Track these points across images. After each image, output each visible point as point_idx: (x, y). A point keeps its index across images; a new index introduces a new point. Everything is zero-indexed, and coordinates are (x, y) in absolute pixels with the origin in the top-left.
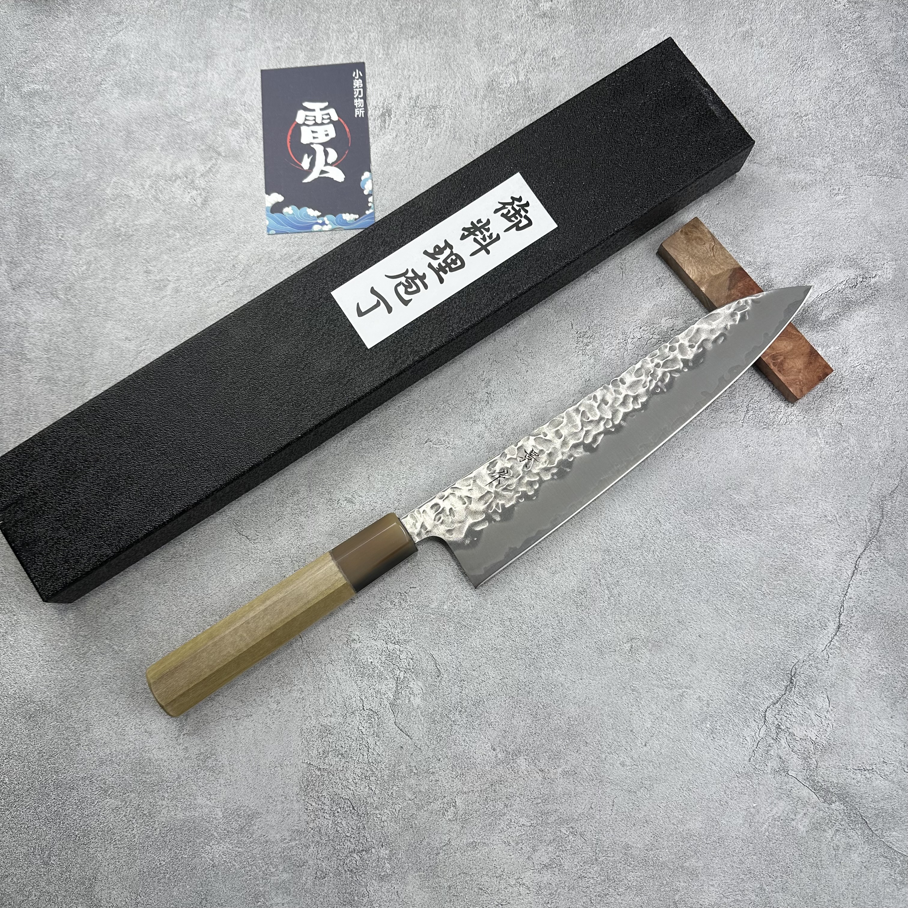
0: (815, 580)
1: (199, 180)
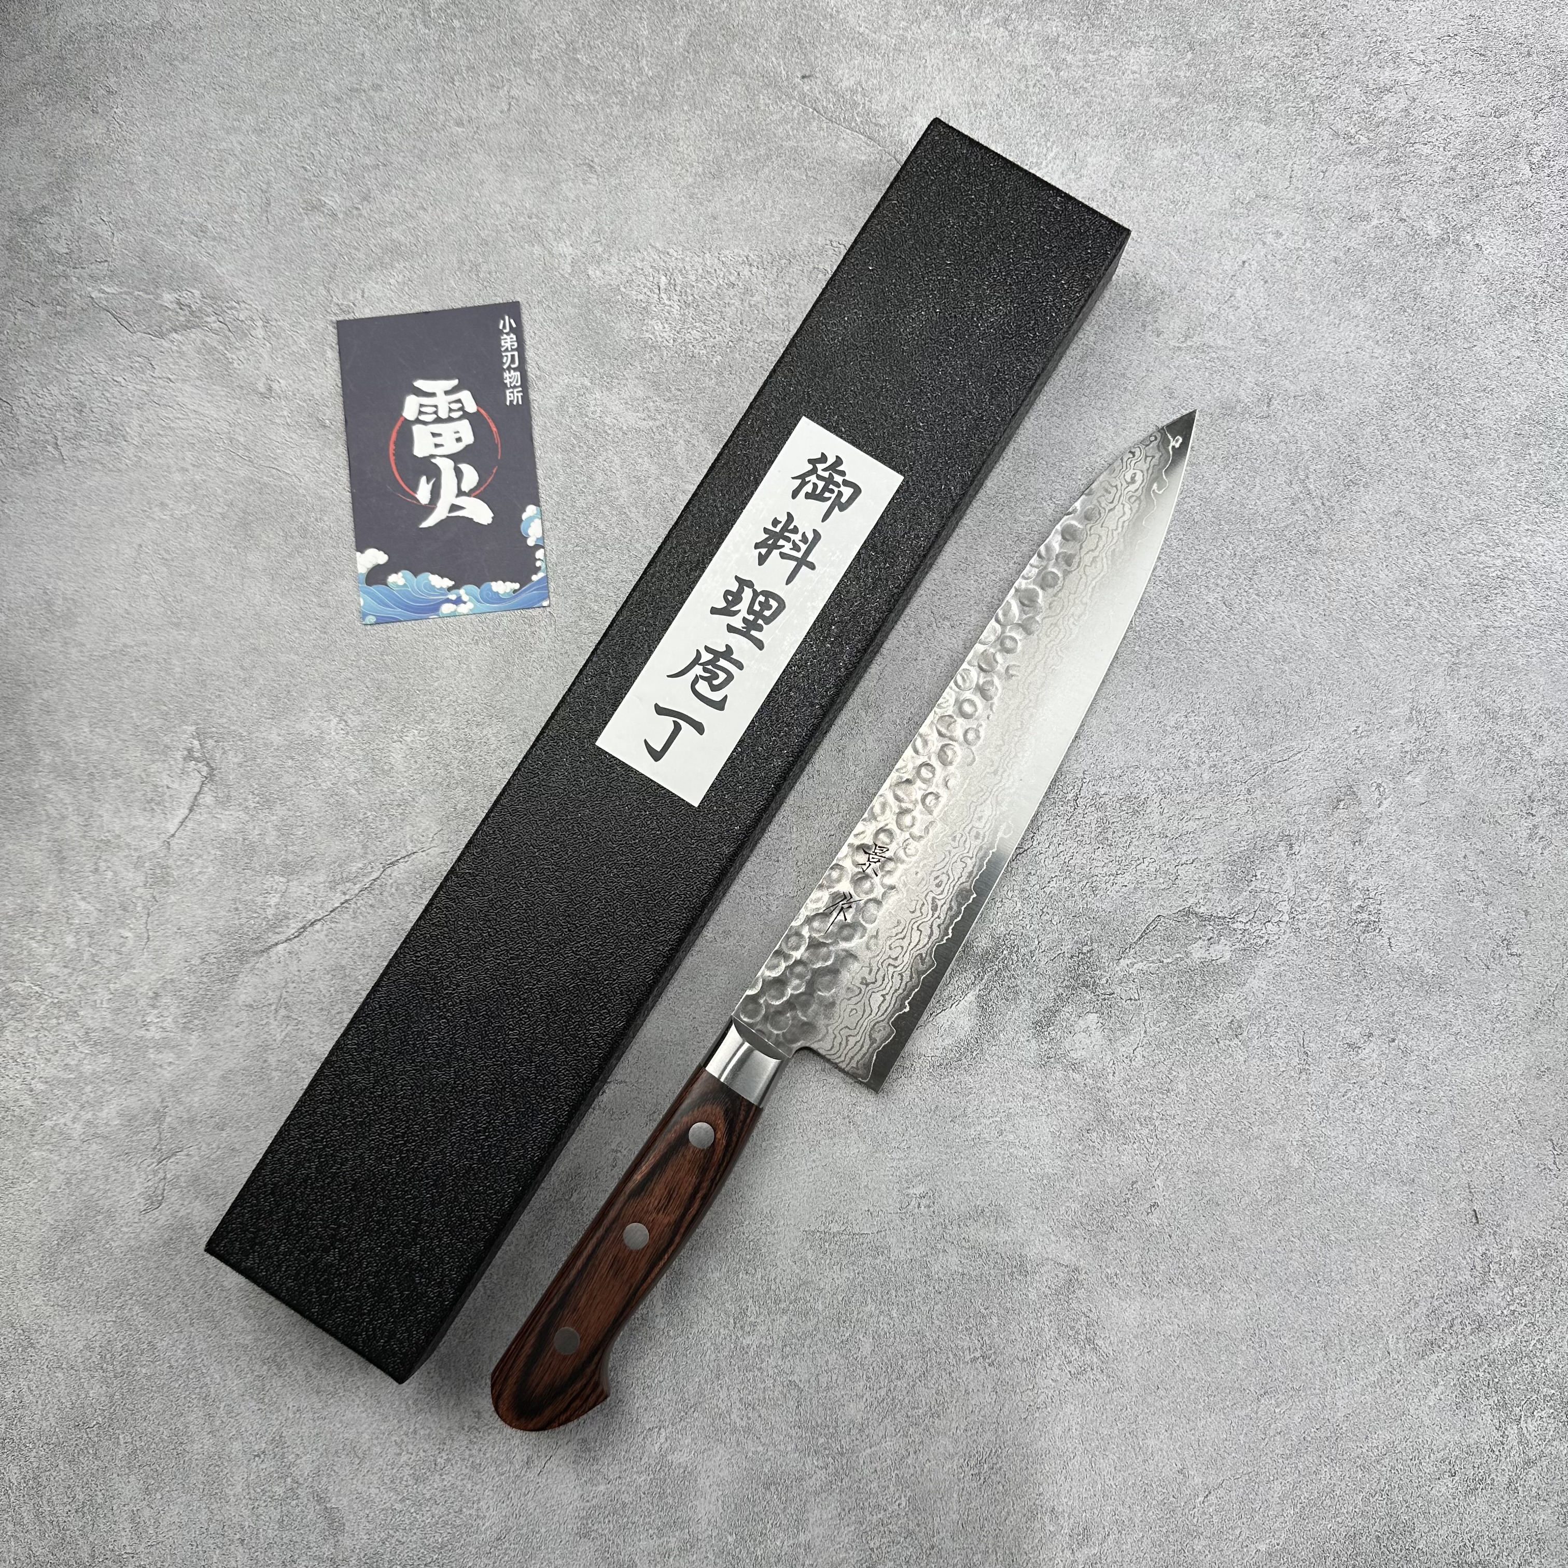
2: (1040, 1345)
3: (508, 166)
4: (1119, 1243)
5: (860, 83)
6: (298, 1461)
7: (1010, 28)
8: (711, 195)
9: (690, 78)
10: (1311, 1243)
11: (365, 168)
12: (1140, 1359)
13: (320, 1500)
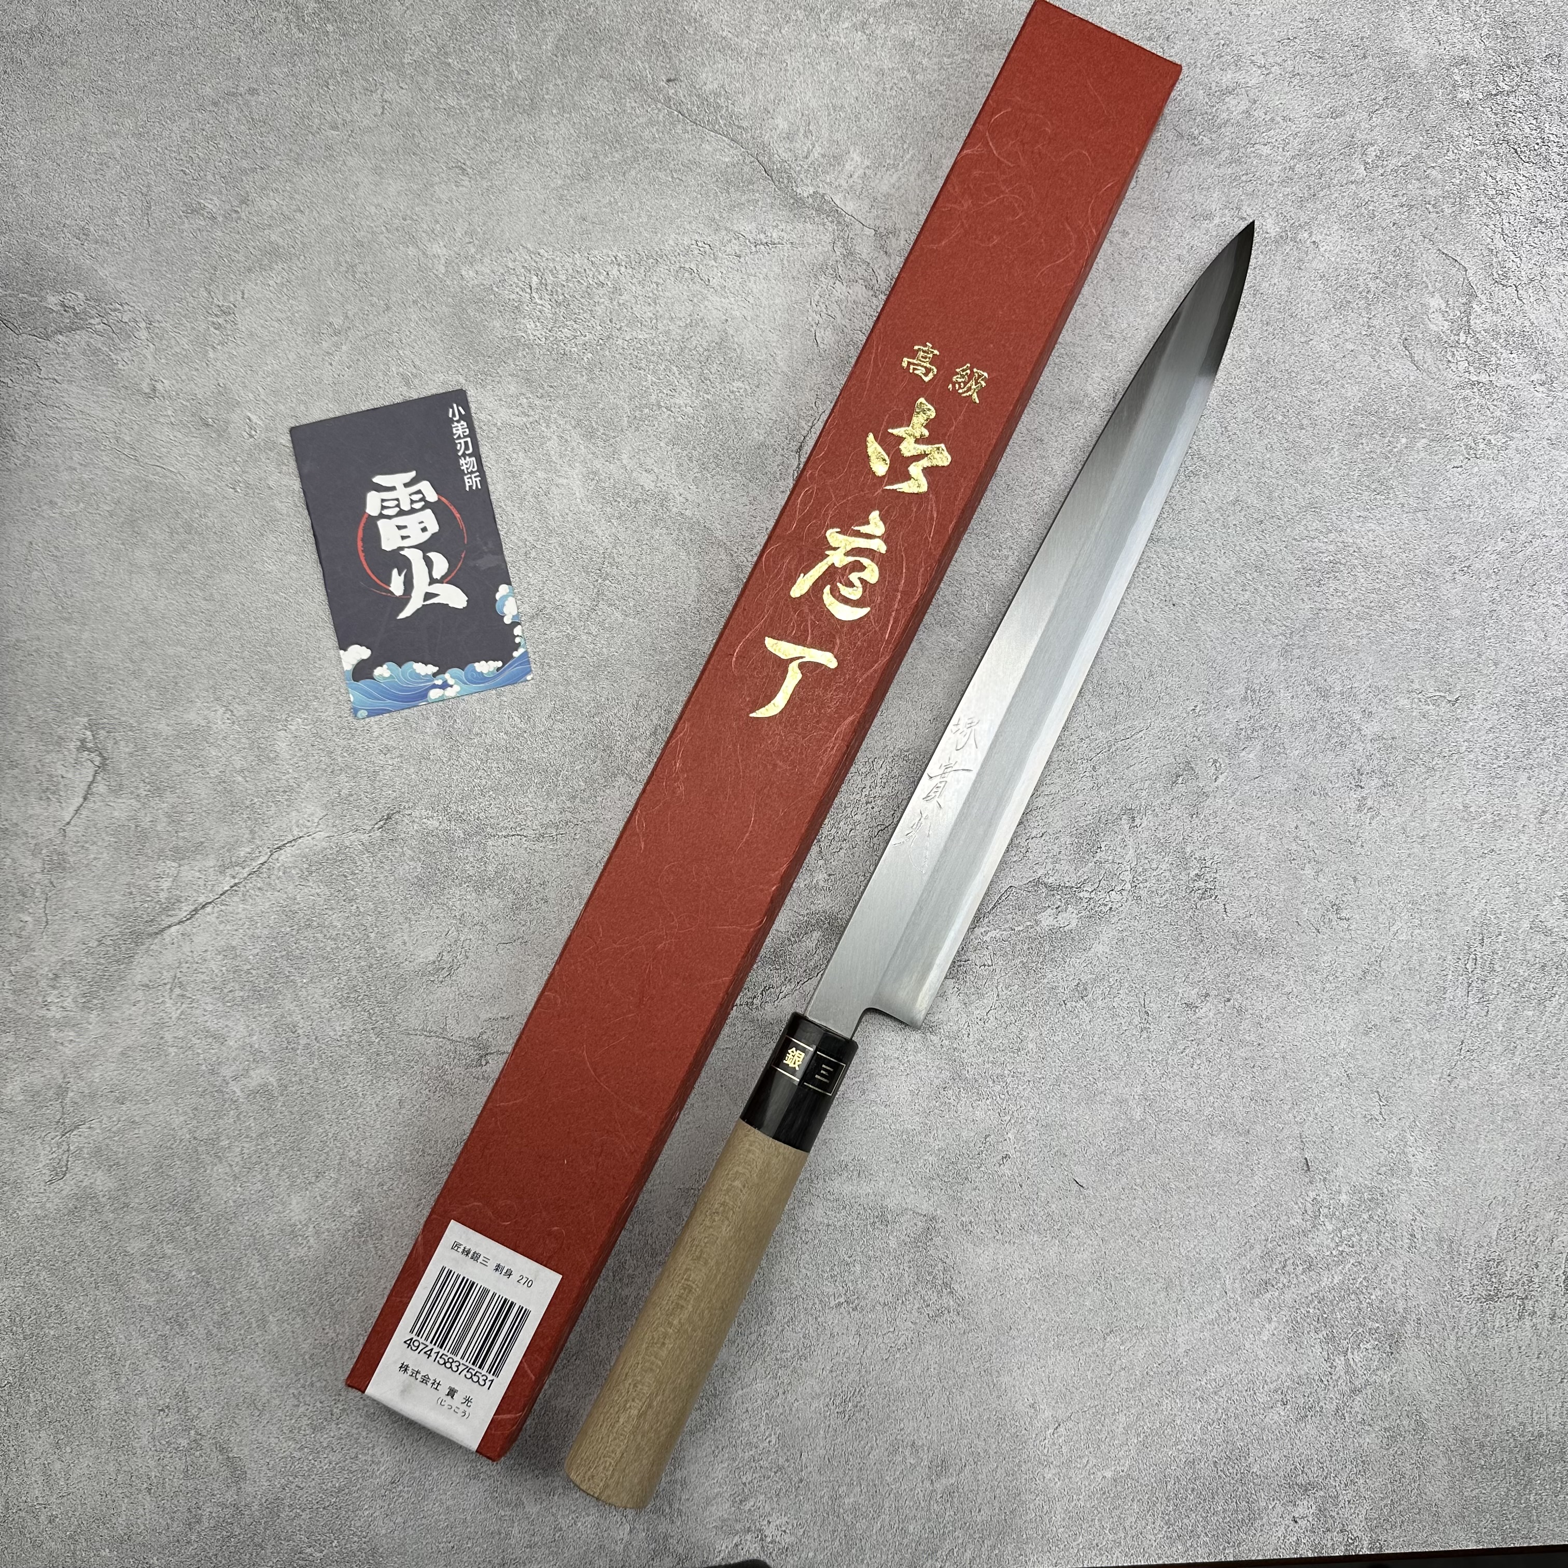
2: (900, 1290)
3: (382, 169)
4: (973, 1193)
5: (723, 86)
6: (201, 1414)
7: (867, 32)
8: (580, 196)
9: (559, 82)
10: (1153, 1190)
11: (244, 172)
12: (994, 1301)
13: (222, 1450)
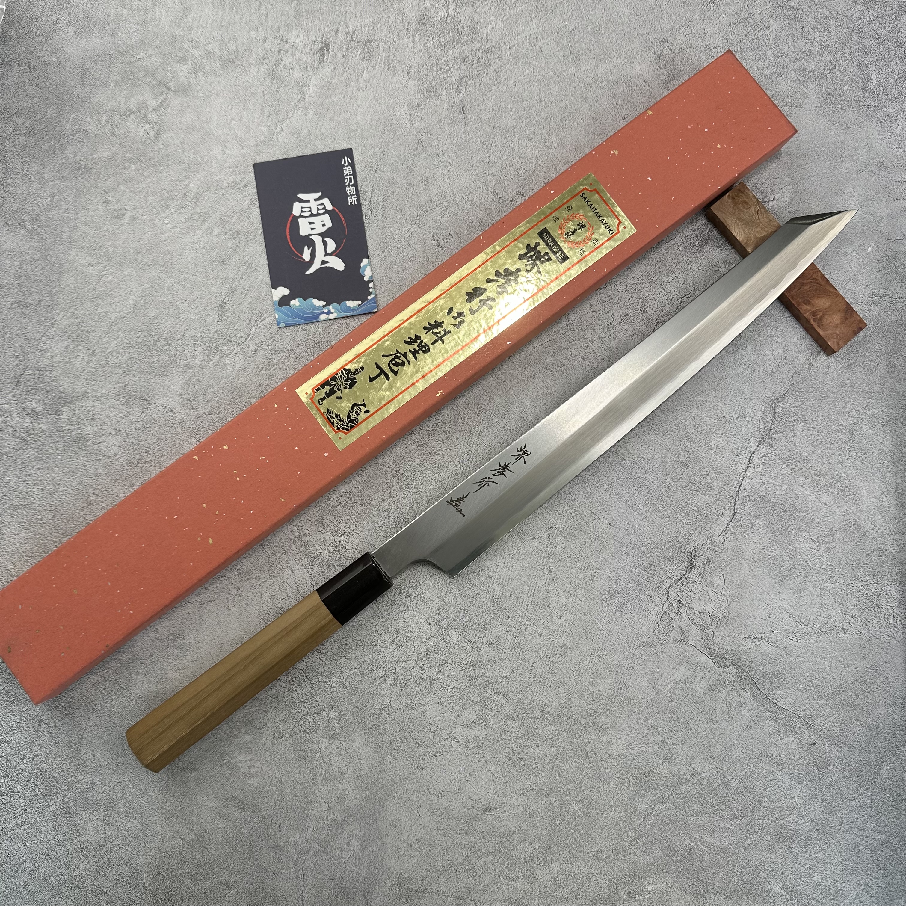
0: (714, 474)
1: (151, 115)
